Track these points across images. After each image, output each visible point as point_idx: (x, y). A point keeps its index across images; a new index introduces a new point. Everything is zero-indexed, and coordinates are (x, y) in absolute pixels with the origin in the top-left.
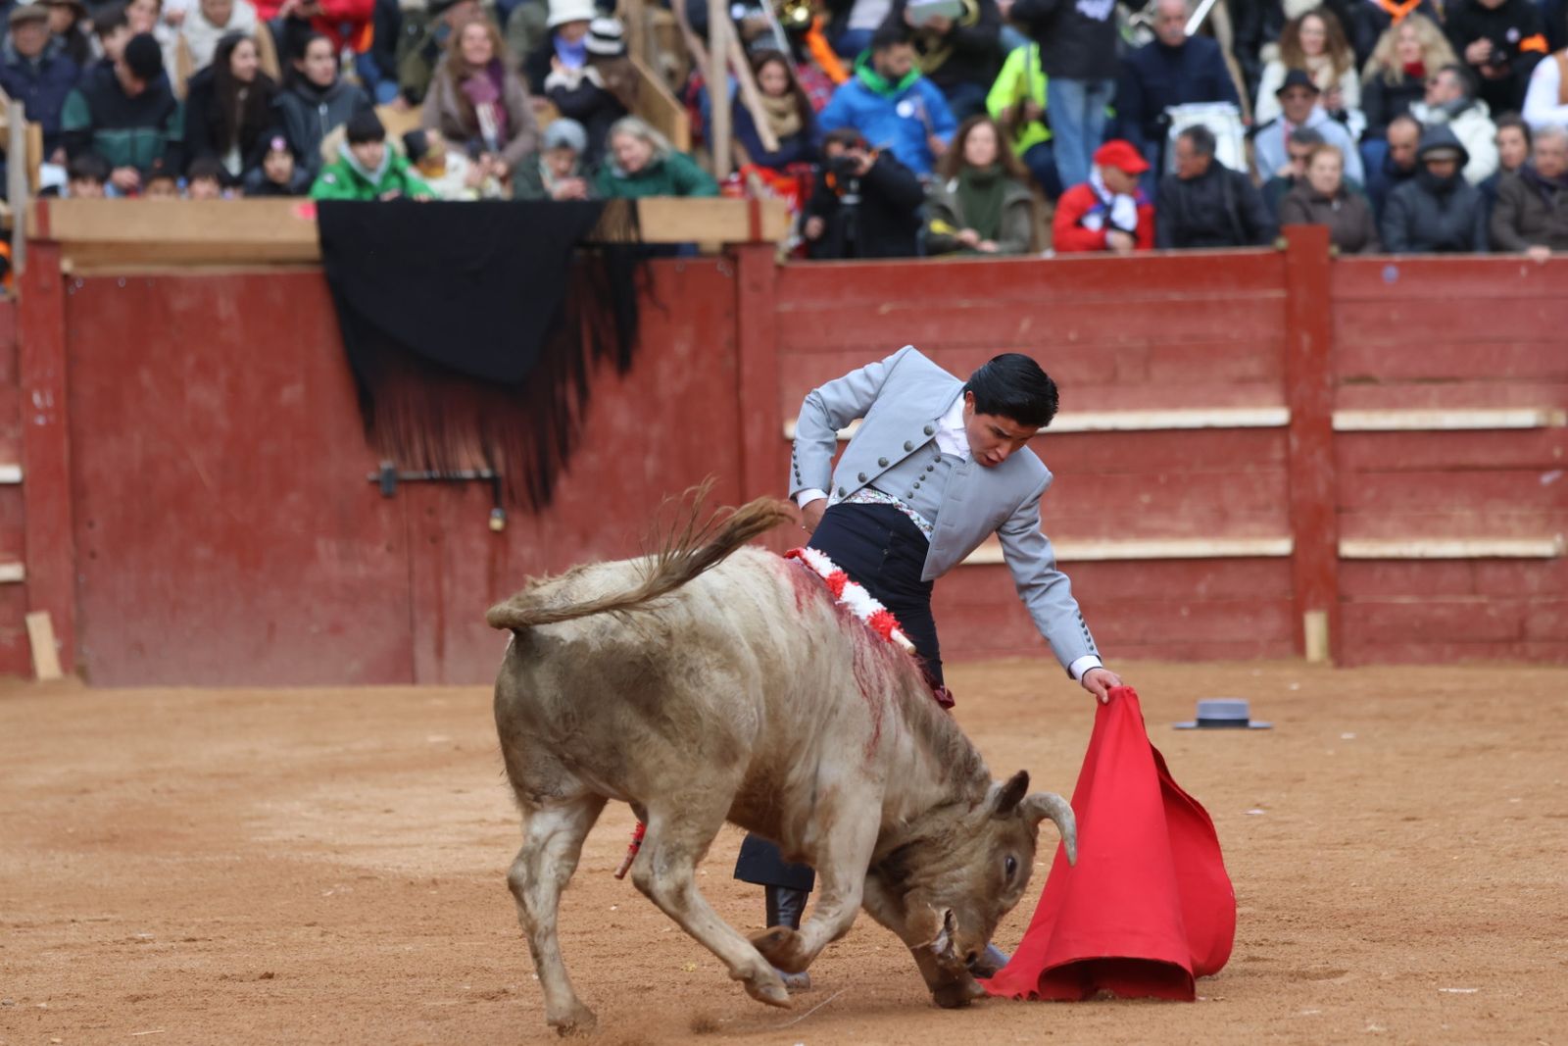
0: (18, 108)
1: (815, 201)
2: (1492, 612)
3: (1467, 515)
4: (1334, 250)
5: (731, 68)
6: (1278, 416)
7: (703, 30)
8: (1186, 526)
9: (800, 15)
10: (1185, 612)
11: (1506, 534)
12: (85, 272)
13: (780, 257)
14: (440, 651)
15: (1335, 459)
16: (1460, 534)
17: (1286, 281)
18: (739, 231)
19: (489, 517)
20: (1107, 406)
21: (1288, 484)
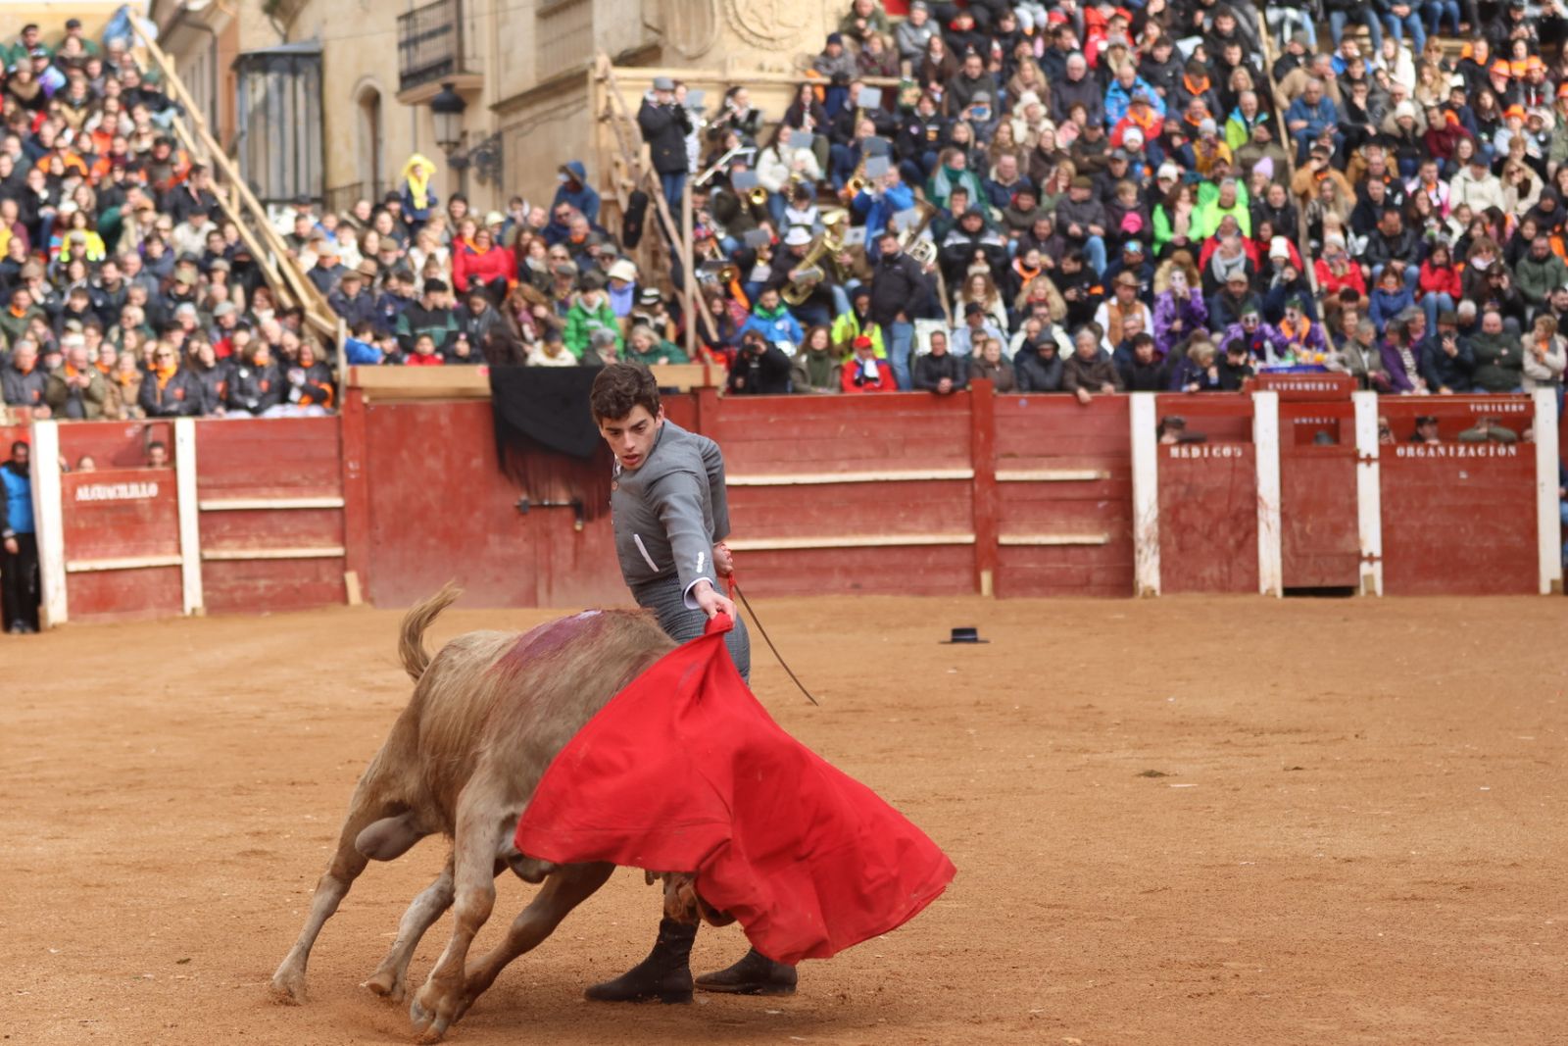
0: (342, 322)
1: (736, 368)
2: (1073, 571)
3: (1061, 523)
4: (995, 391)
5: (694, 300)
6: (967, 473)
7: (678, 281)
8: (922, 528)
9: (727, 274)
10: (921, 572)
11: (1081, 532)
12: (375, 403)
13: (719, 394)
14: (549, 590)
15: (996, 495)
16: (1058, 532)
17: (971, 407)
18: (698, 381)
19: (574, 523)
20: (883, 468)
21: (973, 508)
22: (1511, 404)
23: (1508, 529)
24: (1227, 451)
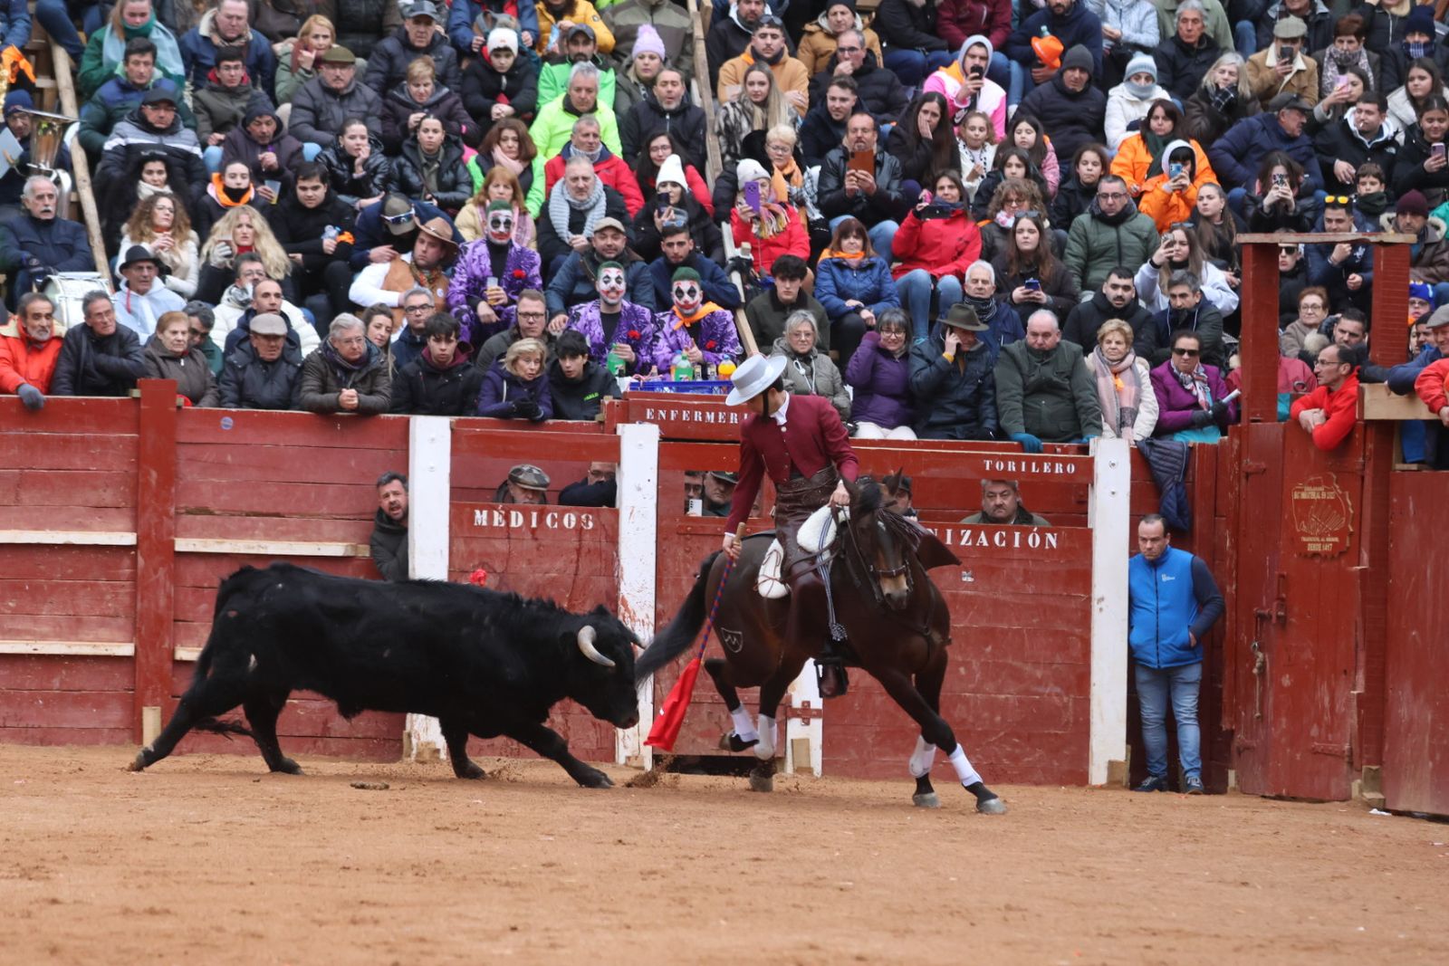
2: (301, 712)
4: (180, 400)
6: (129, 539)
8: (45, 629)
10: (40, 702)
15: (175, 578)
17: (138, 427)
21: (134, 596)
22: (1053, 461)
23: (1039, 674)
24: (570, 520)
